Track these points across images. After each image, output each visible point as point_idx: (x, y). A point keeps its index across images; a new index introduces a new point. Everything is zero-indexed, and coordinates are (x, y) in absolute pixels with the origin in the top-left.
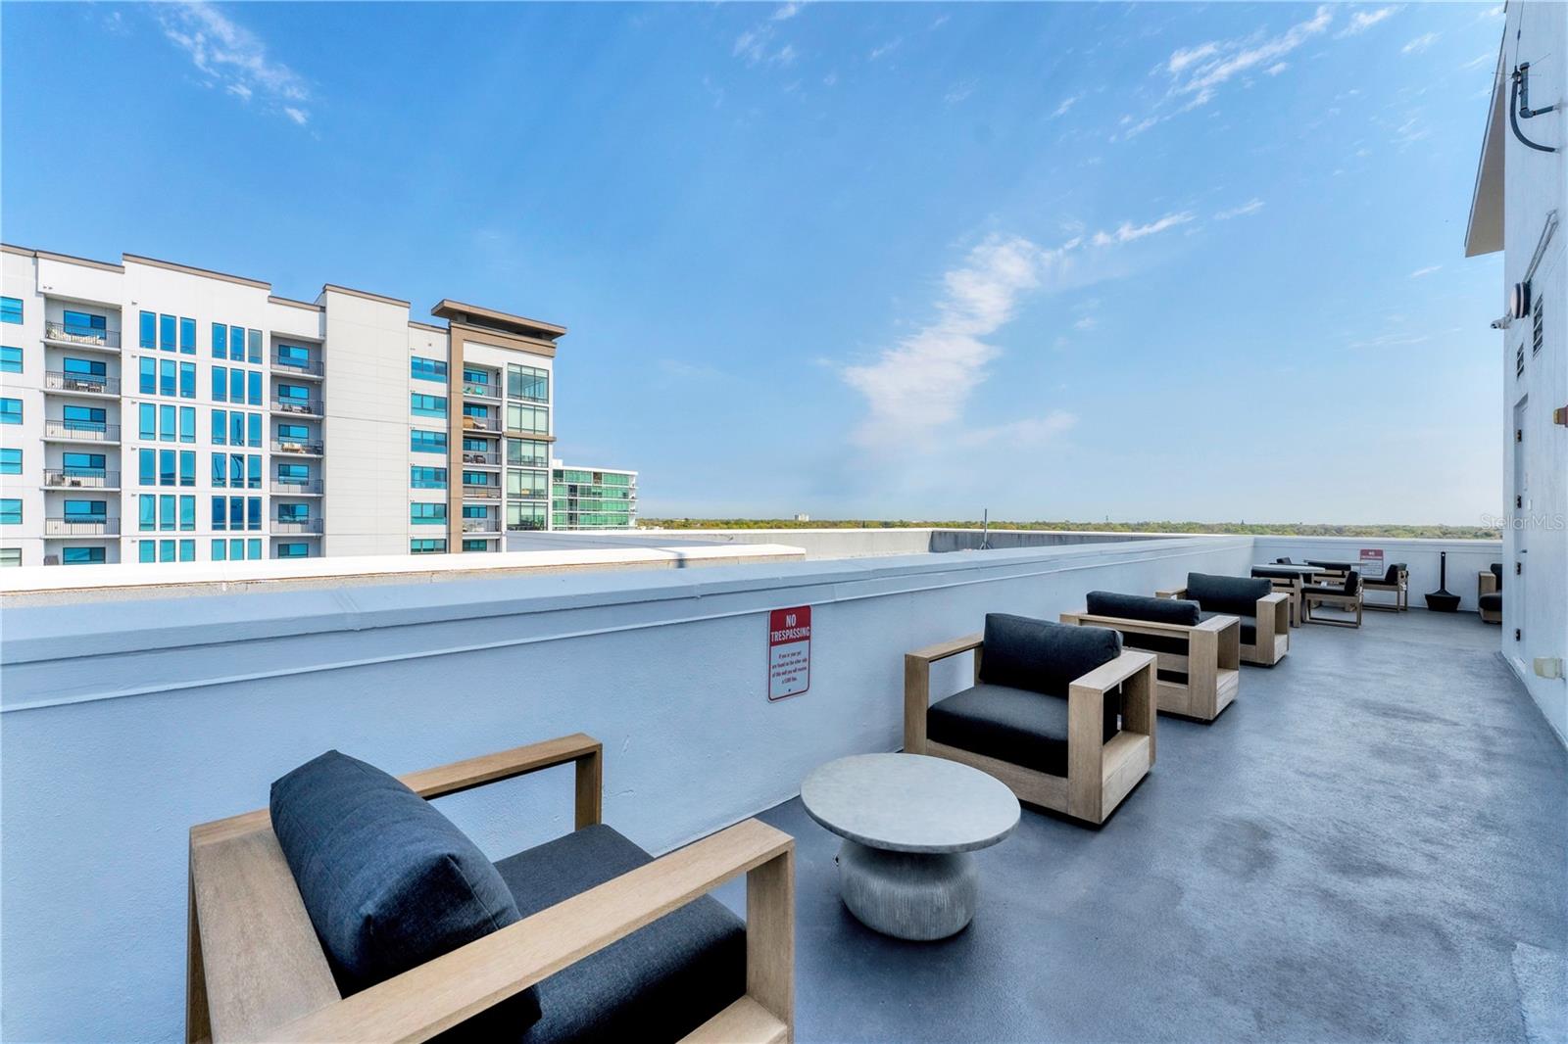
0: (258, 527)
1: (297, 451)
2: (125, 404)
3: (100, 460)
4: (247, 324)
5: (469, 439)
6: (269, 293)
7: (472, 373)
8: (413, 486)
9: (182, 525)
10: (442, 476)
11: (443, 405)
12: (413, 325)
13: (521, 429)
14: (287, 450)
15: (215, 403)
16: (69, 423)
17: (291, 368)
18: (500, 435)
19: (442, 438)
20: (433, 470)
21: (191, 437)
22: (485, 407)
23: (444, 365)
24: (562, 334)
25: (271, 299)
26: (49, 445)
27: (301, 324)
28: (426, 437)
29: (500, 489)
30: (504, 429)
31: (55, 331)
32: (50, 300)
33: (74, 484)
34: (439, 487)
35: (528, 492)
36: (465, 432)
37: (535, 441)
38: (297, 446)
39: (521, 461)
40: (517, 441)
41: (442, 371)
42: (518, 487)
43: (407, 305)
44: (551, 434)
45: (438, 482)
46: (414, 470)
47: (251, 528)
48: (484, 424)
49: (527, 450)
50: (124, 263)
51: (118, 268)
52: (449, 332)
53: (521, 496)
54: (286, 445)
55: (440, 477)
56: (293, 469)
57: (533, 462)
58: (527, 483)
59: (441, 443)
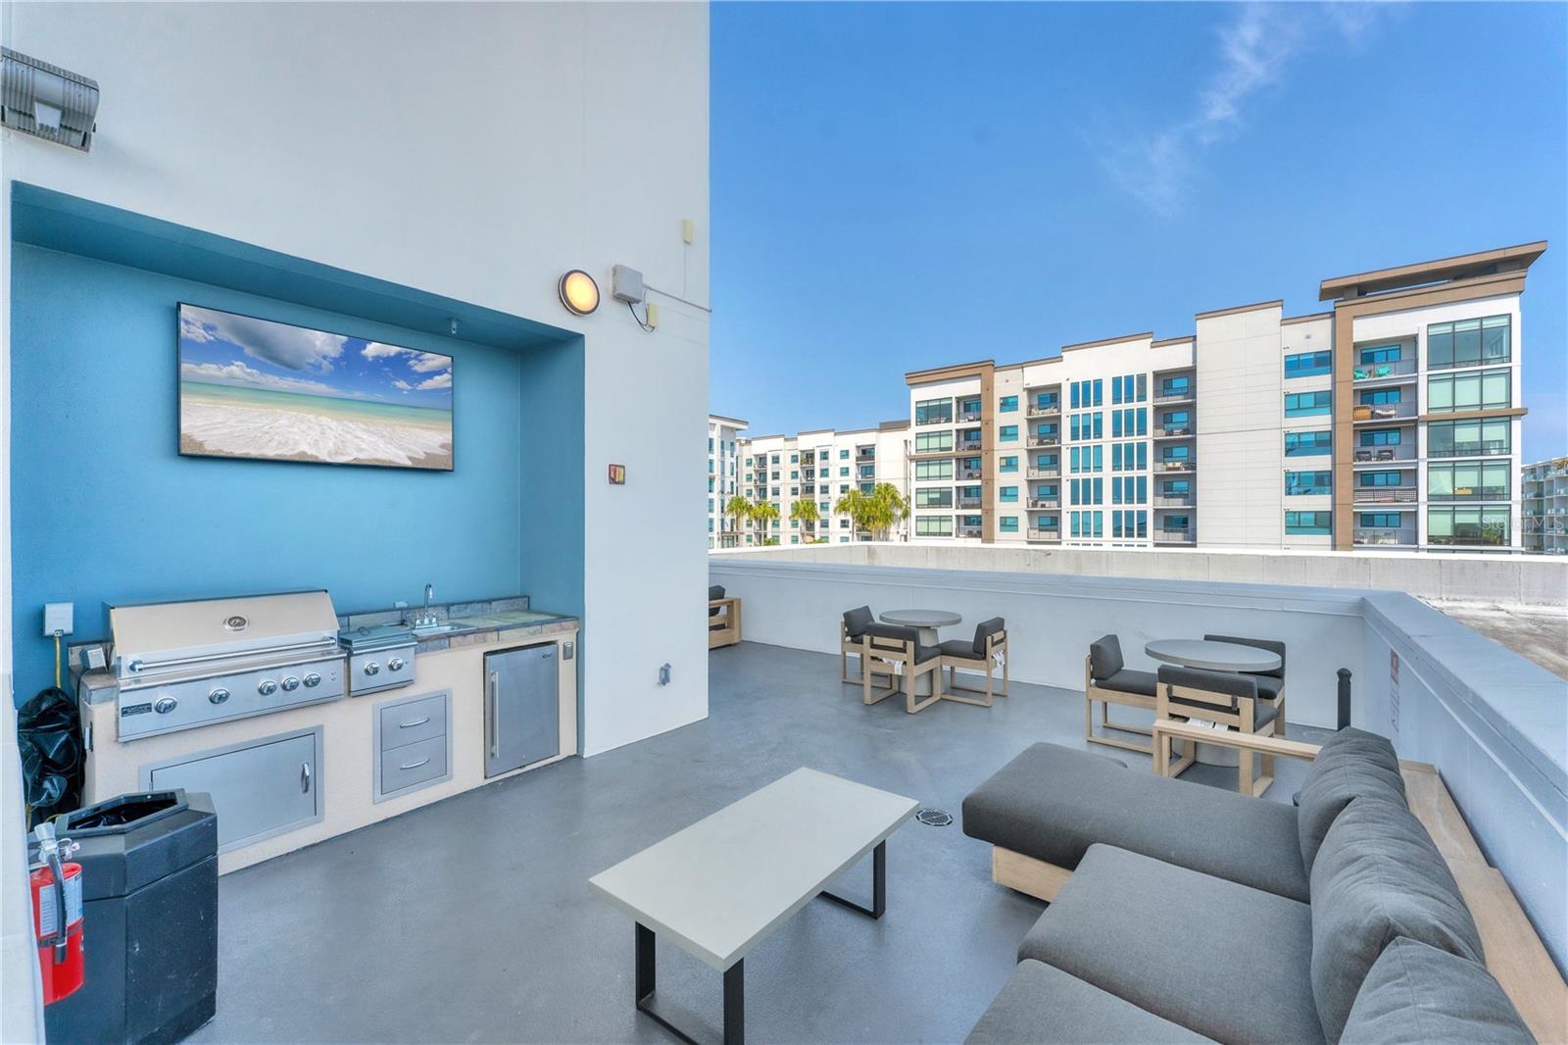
0: (1145, 536)
1: (1178, 469)
2: (1063, 448)
3: (1054, 490)
4: (1134, 371)
5: (1366, 434)
6: (1151, 340)
7: (1367, 354)
8: (1289, 493)
9: (1095, 533)
10: (1326, 480)
11: (1325, 401)
12: (1285, 322)
13: (1454, 407)
14: (1169, 469)
15: (1115, 439)
16: (1040, 468)
17: (1170, 398)
18: (1416, 421)
19: (1326, 437)
20: (1313, 474)
21: (1099, 468)
22: (1398, 388)
23: (1328, 354)
24: (1543, 252)
25: (1154, 345)
26: (1030, 482)
27: (1176, 357)
28: (1303, 438)
29: (1417, 490)
30: (1422, 411)
31: (1033, 410)
32: (1031, 391)
33: (1043, 506)
34: (1322, 493)
35: (1470, 492)
36: (1355, 425)
37: (1482, 420)
38: (1178, 465)
39: (1455, 450)
40: (1443, 427)
41: (1323, 361)
42: (1451, 486)
43: (1280, 303)
44: (1517, 404)
45: (1322, 488)
46: (1290, 477)
47: (1139, 535)
48: (1392, 412)
49: (1465, 435)
50: (1063, 354)
51: (1060, 359)
52: (1333, 315)
53: (1454, 497)
54: (1170, 465)
55: (1322, 481)
56: (1175, 485)
57: (1481, 448)
58: (1467, 479)
59: (1324, 443)
